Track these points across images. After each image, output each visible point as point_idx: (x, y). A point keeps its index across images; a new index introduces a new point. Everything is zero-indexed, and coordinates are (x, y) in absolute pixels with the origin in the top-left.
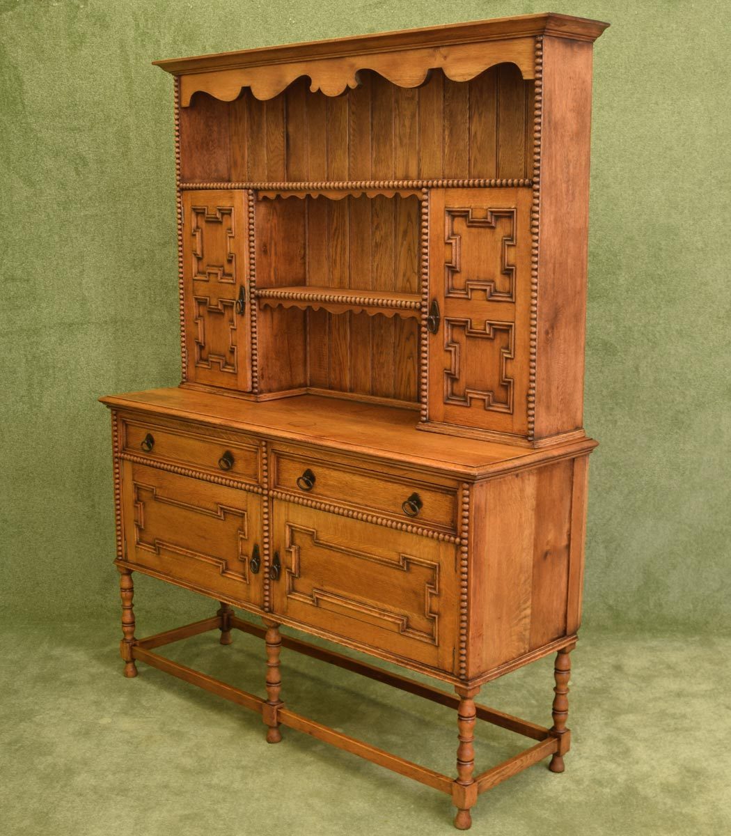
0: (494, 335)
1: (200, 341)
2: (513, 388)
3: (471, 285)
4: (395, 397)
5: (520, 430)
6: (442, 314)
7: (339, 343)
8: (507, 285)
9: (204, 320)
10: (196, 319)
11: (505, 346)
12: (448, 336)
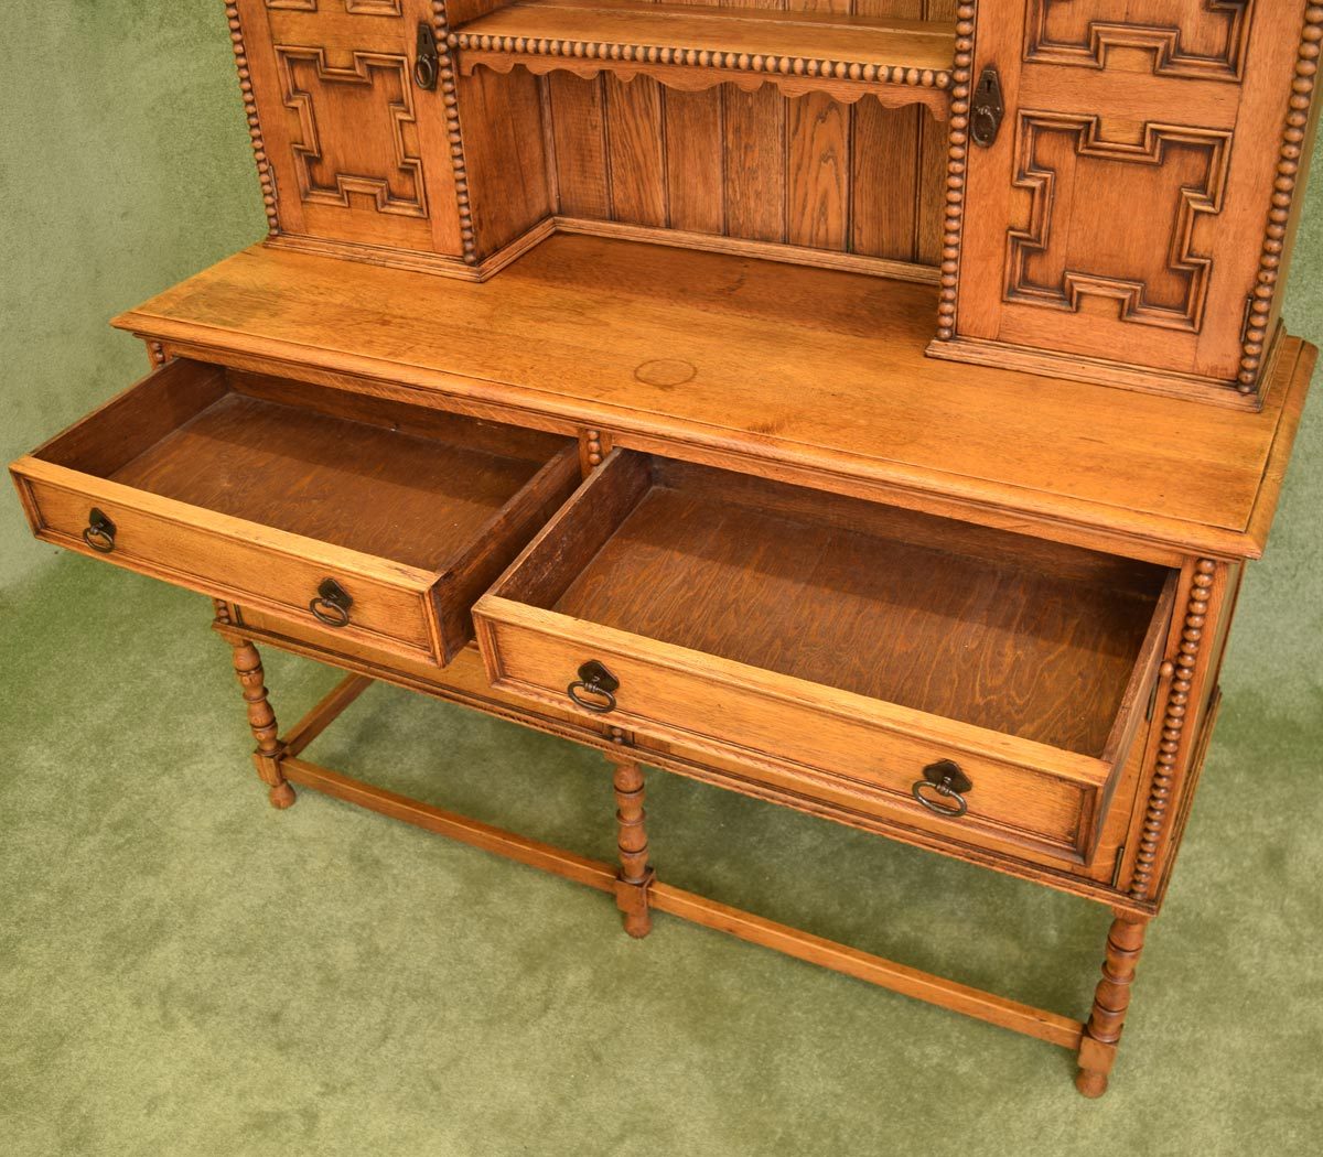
0: (1164, 157)
1: (307, 147)
2: (1209, 279)
3: (1108, 34)
4: (786, 242)
5: (1214, 369)
6: (1010, 103)
7: (632, 124)
8: (1218, 37)
9: (311, 100)
10: (289, 99)
11: (1192, 181)
12: (1023, 153)
